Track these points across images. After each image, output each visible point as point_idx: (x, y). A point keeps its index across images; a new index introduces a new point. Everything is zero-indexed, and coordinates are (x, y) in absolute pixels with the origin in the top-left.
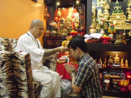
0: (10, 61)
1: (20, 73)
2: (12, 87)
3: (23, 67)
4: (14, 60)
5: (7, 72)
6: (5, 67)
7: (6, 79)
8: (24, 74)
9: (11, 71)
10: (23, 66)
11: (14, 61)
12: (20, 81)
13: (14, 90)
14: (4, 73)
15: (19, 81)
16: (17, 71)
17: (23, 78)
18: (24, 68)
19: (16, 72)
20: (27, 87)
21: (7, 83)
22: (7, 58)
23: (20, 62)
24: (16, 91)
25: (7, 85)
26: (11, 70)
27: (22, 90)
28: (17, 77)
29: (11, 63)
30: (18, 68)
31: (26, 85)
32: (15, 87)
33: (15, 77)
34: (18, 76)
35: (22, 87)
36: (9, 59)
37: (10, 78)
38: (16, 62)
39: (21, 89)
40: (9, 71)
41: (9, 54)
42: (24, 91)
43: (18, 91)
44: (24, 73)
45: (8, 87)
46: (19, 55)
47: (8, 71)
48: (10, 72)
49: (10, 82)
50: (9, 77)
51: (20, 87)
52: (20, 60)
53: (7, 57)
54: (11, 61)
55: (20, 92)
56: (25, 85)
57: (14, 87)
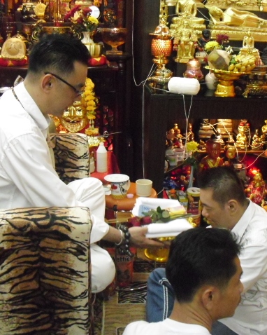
0: (29, 248)
1: (67, 278)
2: (32, 321)
3: (81, 259)
4: (47, 243)
5: (16, 281)
6: (9, 266)
7: (10, 300)
8: (80, 279)
9: (31, 277)
10: (80, 257)
11: (49, 246)
12: (63, 300)
13: (40, 328)
14: (3, 286)
15: (59, 300)
16: (56, 272)
17: (75, 291)
18: (84, 260)
19: (51, 277)
20: (87, 312)
21: (12, 312)
22: (19, 238)
23: (75, 246)
24: (49, 329)
25: (10, 317)
26: (34, 273)
27: (70, 323)
28: (54, 290)
29: (33, 253)
30: (63, 264)
31: (86, 306)
32: (43, 319)
33: (45, 290)
34: (60, 285)
35: (70, 314)
36: (26, 243)
37: (24, 296)
38: (56, 249)
39: (66, 320)
40: (25, 278)
41: (29, 225)
42: (78, 323)
43: (55, 328)
44: (82, 277)
45: (18, 323)
46: (73, 225)
47: (20, 276)
48: (30, 280)
49: (27, 306)
50: (21, 294)
51: (62, 316)
52: (73, 241)
53: (22, 235)
54: (38, 246)
55: (61, 327)
56: (82, 308)
57: (39, 318)
